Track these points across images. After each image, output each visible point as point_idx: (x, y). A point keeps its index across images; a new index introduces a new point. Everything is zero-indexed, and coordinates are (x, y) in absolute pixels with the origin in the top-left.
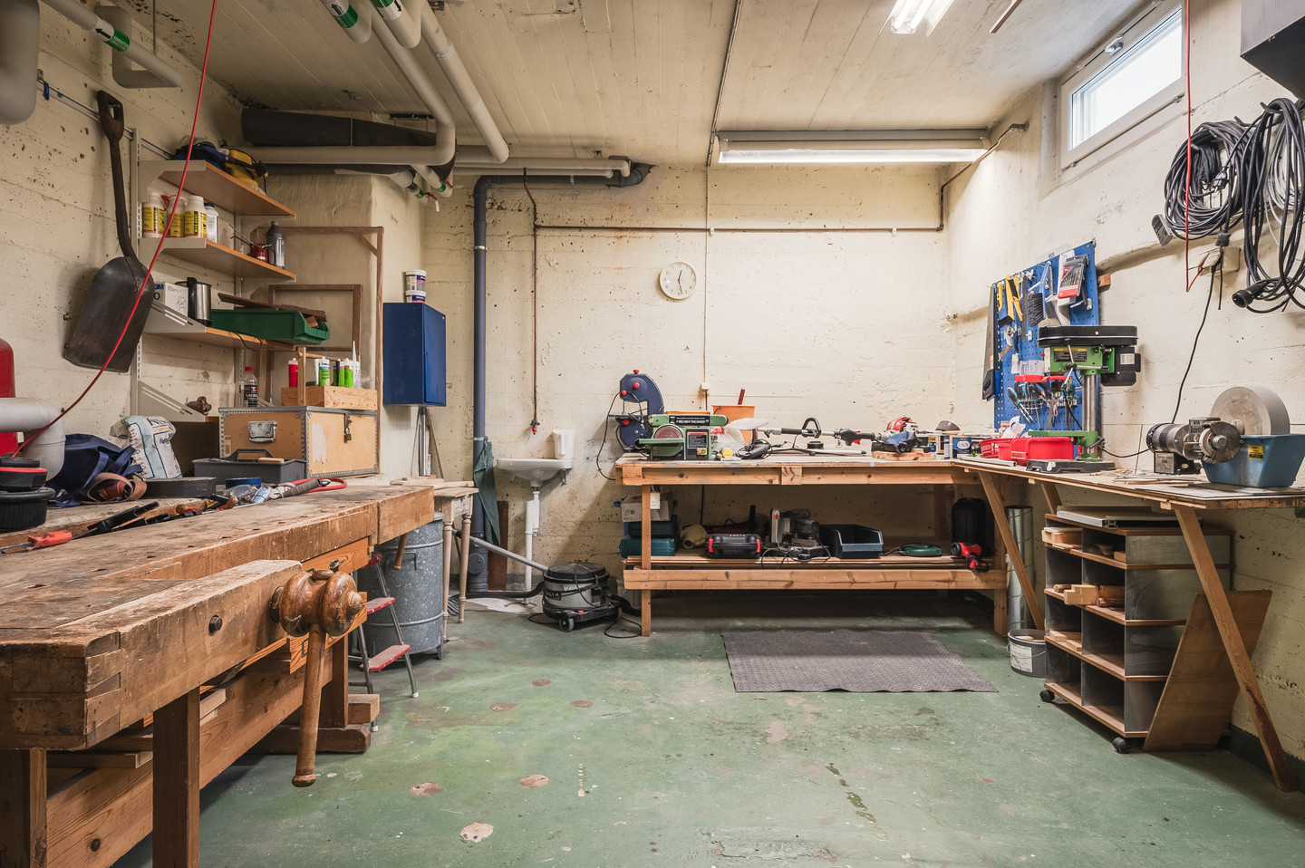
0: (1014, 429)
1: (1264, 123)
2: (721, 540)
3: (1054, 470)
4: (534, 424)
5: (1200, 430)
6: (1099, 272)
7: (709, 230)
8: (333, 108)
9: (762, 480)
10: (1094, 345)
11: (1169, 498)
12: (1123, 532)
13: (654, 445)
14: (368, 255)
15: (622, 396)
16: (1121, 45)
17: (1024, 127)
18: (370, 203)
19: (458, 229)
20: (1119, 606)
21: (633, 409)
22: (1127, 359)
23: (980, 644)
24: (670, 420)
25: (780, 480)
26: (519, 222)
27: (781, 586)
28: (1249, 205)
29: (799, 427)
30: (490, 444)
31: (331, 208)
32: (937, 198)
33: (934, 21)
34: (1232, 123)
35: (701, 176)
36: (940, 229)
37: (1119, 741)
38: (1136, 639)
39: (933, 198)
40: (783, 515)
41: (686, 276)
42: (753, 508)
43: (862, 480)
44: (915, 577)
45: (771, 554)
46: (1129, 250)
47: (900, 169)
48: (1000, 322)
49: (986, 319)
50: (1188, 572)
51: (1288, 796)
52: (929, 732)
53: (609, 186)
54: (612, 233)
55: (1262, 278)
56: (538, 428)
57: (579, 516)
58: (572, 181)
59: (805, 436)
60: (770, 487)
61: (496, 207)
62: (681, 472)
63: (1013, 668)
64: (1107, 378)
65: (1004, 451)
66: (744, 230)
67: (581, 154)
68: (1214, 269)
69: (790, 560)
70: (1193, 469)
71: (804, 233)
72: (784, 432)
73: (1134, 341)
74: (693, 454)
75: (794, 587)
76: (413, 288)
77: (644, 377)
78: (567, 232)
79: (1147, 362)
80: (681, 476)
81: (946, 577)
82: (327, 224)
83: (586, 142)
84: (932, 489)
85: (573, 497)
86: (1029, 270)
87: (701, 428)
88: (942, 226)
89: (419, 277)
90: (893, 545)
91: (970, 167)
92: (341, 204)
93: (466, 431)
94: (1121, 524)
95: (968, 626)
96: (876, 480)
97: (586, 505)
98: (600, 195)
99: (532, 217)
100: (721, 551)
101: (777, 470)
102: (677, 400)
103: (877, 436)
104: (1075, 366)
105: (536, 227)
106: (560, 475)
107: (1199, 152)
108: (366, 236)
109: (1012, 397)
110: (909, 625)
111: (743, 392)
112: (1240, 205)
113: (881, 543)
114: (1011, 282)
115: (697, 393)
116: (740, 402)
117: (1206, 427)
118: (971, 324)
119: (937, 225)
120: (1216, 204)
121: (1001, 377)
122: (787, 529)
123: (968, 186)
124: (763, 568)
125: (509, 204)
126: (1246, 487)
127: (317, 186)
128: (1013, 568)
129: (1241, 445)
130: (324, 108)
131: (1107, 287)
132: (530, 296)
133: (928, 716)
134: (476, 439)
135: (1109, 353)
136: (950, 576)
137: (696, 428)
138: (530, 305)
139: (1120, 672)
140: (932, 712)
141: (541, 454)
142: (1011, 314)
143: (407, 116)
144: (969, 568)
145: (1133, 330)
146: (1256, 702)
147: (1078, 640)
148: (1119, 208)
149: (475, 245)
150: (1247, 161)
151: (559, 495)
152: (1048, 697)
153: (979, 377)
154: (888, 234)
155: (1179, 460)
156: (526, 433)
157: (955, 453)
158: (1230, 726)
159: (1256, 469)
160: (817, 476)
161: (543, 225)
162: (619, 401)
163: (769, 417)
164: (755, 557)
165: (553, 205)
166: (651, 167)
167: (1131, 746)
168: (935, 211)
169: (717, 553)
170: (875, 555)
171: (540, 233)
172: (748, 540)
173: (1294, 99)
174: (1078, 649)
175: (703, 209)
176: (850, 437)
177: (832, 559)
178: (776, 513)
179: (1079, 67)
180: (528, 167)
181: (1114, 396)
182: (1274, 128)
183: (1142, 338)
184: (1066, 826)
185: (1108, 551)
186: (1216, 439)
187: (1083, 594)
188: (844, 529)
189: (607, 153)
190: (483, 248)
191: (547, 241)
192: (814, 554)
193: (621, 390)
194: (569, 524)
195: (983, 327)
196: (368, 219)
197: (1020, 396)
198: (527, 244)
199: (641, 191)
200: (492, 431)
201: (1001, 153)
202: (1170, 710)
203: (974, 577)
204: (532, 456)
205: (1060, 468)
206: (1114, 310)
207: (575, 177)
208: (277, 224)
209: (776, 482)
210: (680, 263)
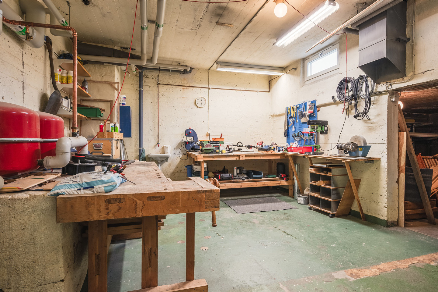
0: (295, 144)
1: (359, 79)
2: (222, 175)
3: (312, 154)
4: (158, 144)
5: (350, 145)
6: (317, 107)
7: (209, 88)
8: (103, 43)
9: (234, 159)
10: (319, 125)
11: (344, 159)
12: (331, 168)
13: (205, 149)
14: (114, 90)
15: (186, 135)
16: (322, 54)
17: (295, 69)
18: (115, 74)
19: (133, 83)
20: (330, 185)
21: (190, 139)
22: (326, 128)
23: (287, 199)
24: (209, 142)
25: (239, 158)
26: (153, 82)
27: (239, 187)
28: (356, 96)
29: (236, 144)
30: (144, 150)
31: (101, 75)
32: (268, 84)
33: (286, 45)
34: (352, 78)
35: (207, 73)
36: (269, 92)
37: (330, 215)
38: (334, 192)
39: (267, 83)
40: (237, 168)
41: (203, 101)
42: (224, 167)
43: (259, 158)
44: (272, 183)
45: (235, 179)
46: (325, 103)
47: (259, 75)
48: (289, 118)
49: (284, 116)
50: (347, 176)
51: (365, 222)
52: (290, 218)
53: (180, 73)
54: (181, 87)
55: (358, 112)
56: (160, 144)
57: (172, 171)
58: (170, 71)
59: (238, 146)
60: (236, 160)
61: (145, 77)
62: (213, 157)
63: (298, 203)
64: (322, 133)
65: (295, 150)
66: (219, 89)
67: (173, 64)
68: (347, 109)
69: (240, 180)
70: (347, 153)
71: (235, 91)
72: (233, 145)
73: (327, 124)
74: (215, 152)
75: (242, 187)
76: (122, 101)
77: (192, 130)
78: (167, 86)
79: (329, 129)
80: (213, 158)
81: (279, 183)
82: (100, 80)
83: (178, 60)
84: (267, 161)
85: (170, 165)
86: (298, 105)
87: (217, 144)
88: (269, 91)
89: (124, 98)
90: (266, 175)
91: (279, 77)
92: (105, 74)
93: (136, 146)
94: (330, 166)
95: (282, 195)
96: (262, 158)
97: (174, 168)
98: (178, 75)
99: (157, 80)
100: (222, 178)
101: (238, 156)
102: (201, 137)
103: (256, 146)
104: (316, 130)
105: (158, 84)
106: (166, 159)
107: (344, 83)
108: (113, 85)
109: (293, 137)
110: (268, 196)
111: (222, 134)
112: (354, 96)
113: (263, 175)
114: (293, 108)
115: (206, 135)
116: (221, 137)
117: (351, 144)
118: (278, 117)
119: (268, 91)
120: (347, 95)
121: (289, 131)
122: (238, 172)
123: (278, 81)
124: (234, 183)
125: (149, 76)
126: (358, 157)
127: (96, 68)
128: (296, 179)
129: (358, 148)
130: (99, 43)
131: (319, 111)
132: (156, 105)
133: (287, 215)
134: (140, 148)
135: (323, 127)
136: (280, 182)
137: (216, 144)
138: (156, 107)
139: (331, 200)
140: (287, 214)
141: (160, 152)
142: (292, 115)
143: (127, 48)
144: (284, 180)
145: (327, 122)
146: (359, 203)
147: (319, 194)
148: (323, 93)
149: (139, 88)
150: (355, 87)
151: (166, 164)
152: (310, 208)
153: (282, 131)
154: (256, 92)
155: (345, 151)
156: (155, 146)
157: (279, 151)
158: (351, 210)
159: (361, 153)
160: (248, 157)
161: (160, 83)
162: (185, 137)
163: (228, 141)
164: (231, 180)
165: (164, 78)
166: (193, 69)
167: (333, 216)
168: (268, 87)
169: (221, 179)
170: (261, 178)
171: (160, 86)
172: (229, 175)
173: (365, 75)
174: (319, 196)
175: (208, 82)
176: (249, 147)
177: (250, 179)
178: (235, 168)
179: (310, 57)
180: (160, 66)
181: (322, 137)
182: (361, 80)
183: (329, 124)
184: (329, 232)
185: (326, 172)
186: (353, 147)
187: (320, 183)
188: (253, 171)
189: (182, 64)
190: (142, 89)
191: (162, 88)
192: (246, 178)
193: (185, 133)
194: (169, 173)
195: (283, 118)
196: (114, 79)
197: (295, 136)
198: (156, 88)
199: (190, 75)
200: (145, 146)
201: (288, 75)
202: (341, 207)
203: (285, 182)
204: (157, 153)
205: (314, 154)
206: (320, 117)
207: (171, 70)
208: (86, 79)
209: (238, 159)
210: (201, 97)
